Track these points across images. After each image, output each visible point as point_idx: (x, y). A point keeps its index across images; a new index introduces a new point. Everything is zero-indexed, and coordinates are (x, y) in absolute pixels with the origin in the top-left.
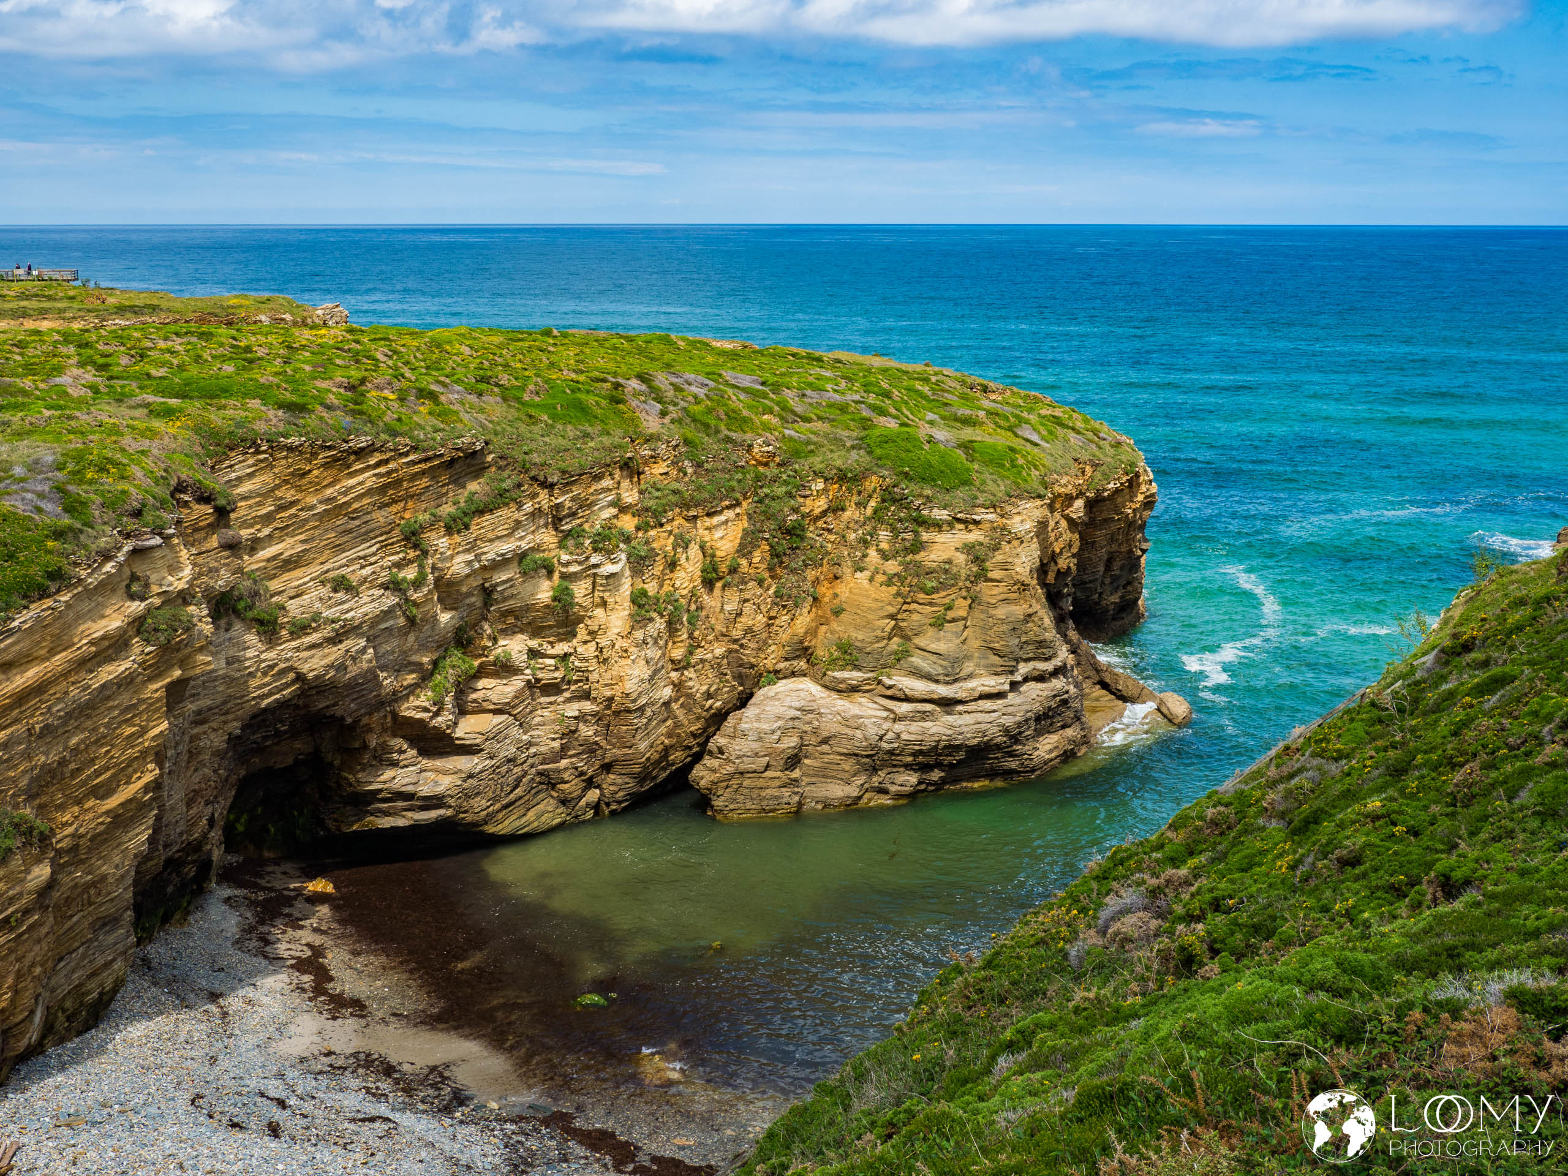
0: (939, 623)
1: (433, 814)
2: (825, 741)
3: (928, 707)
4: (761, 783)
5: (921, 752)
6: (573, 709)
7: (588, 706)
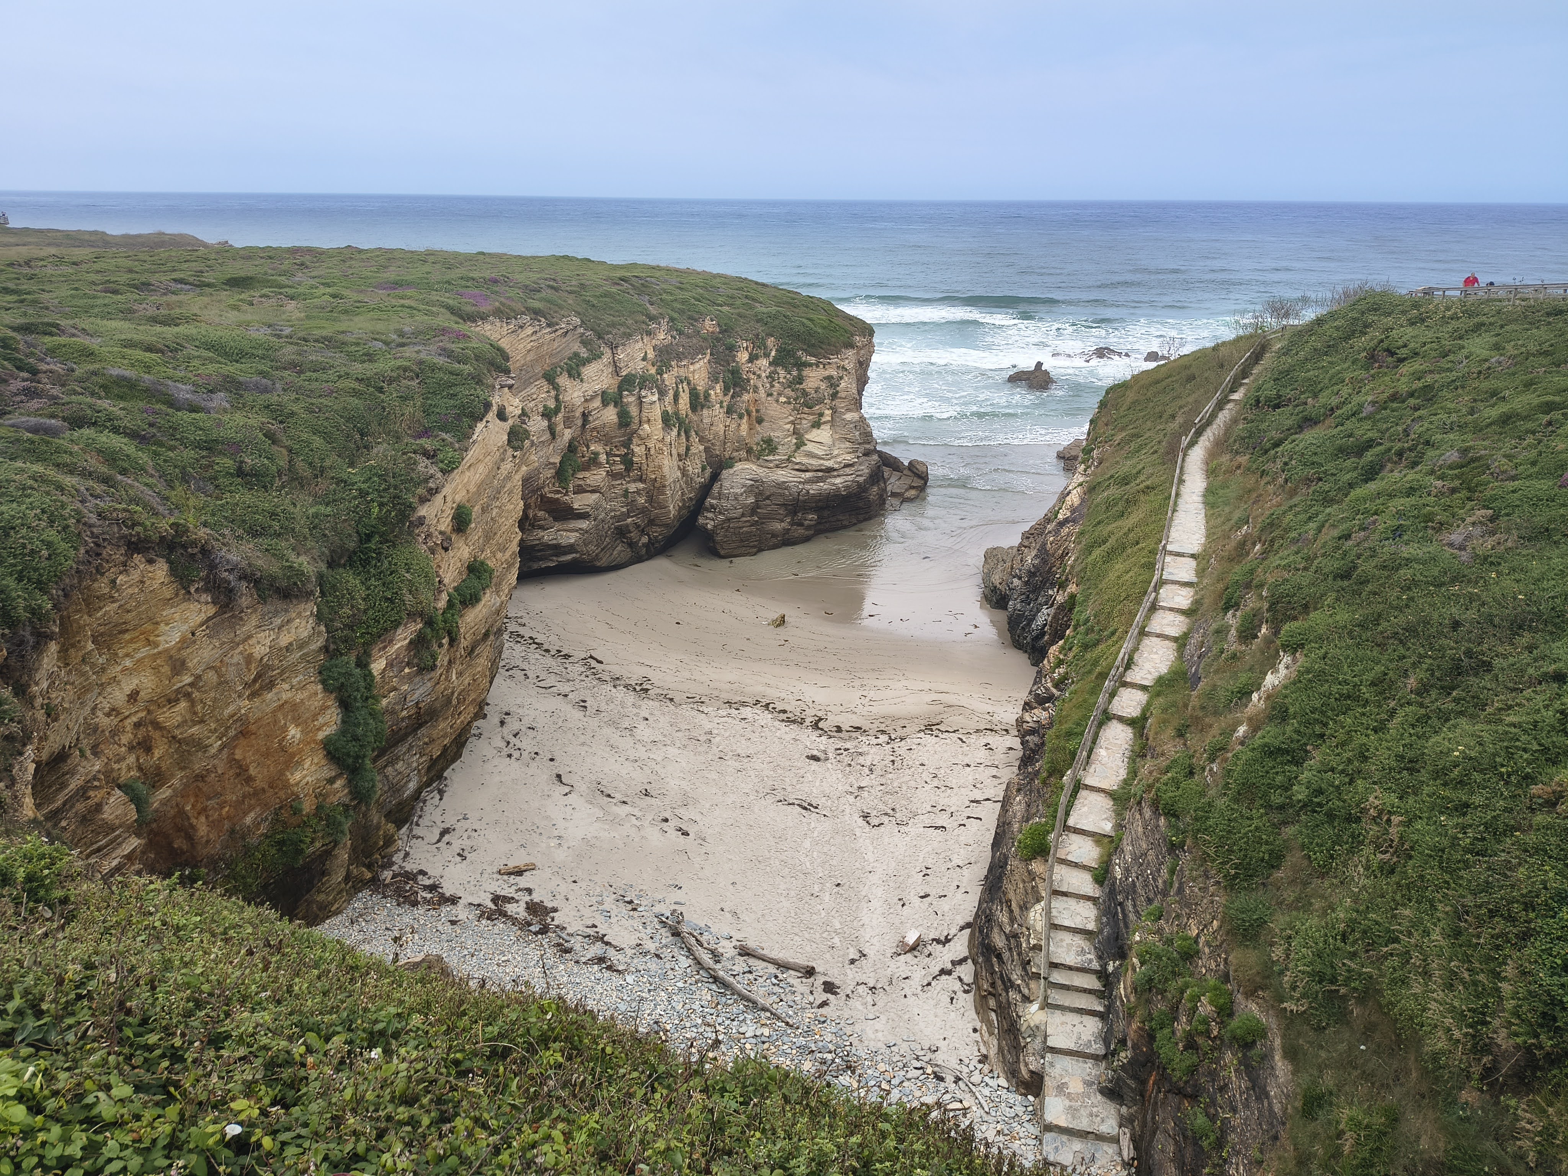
0: (817, 425)
1: (569, 557)
2: (768, 498)
3: (820, 474)
4: (740, 524)
5: (820, 500)
6: (632, 487)
7: (641, 486)
